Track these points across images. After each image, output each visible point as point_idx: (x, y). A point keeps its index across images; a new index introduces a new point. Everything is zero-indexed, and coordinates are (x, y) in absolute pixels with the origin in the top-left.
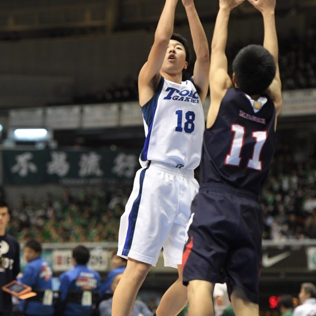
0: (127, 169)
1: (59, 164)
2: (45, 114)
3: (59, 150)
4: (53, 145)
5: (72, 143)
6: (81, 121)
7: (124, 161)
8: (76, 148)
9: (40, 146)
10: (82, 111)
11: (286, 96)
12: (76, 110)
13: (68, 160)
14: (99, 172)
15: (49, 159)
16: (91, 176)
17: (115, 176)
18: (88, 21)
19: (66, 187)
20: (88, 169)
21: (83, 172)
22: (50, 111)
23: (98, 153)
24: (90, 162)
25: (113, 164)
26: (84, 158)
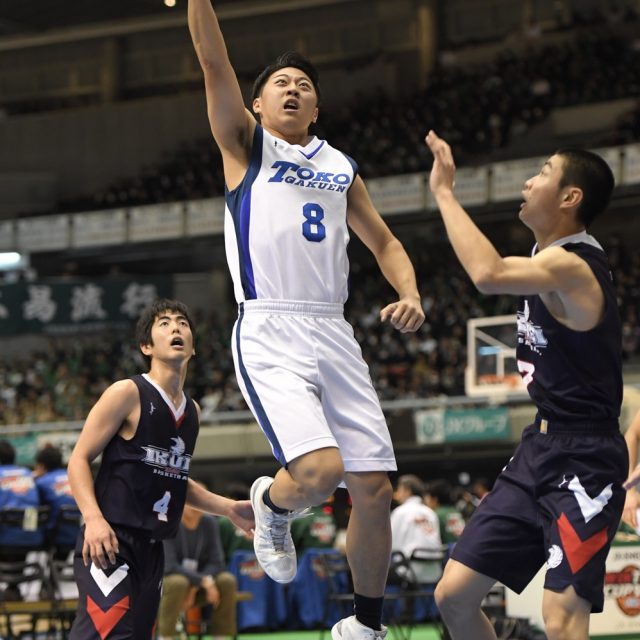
0: (142, 306)
1: (40, 304)
2: (16, 229)
3: (38, 283)
4: (31, 275)
5: (59, 272)
6: (71, 238)
7: (138, 294)
8: (66, 279)
9: (12, 278)
10: (71, 223)
11: (373, 185)
12: (62, 221)
13: (54, 297)
14: (100, 313)
15: (26, 297)
16: (90, 320)
17: (126, 317)
18: (74, 88)
19: (53, 338)
20: (84, 308)
21: (77, 314)
22: (23, 225)
23: (98, 284)
24: (87, 299)
25: (122, 301)
26: (78, 292)
